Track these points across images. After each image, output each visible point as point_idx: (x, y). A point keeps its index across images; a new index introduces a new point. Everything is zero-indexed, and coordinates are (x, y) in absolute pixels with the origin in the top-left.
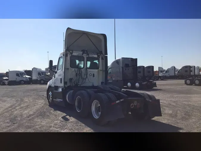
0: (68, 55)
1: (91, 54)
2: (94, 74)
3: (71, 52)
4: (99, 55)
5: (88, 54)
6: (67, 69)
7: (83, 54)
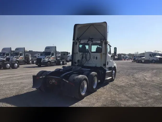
0: (78, 43)
1: (95, 41)
2: (97, 57)
3: (80, 41)
4: (102, 40)
5: (92, 41)
6: (77, 53)
7: (88, 41)
